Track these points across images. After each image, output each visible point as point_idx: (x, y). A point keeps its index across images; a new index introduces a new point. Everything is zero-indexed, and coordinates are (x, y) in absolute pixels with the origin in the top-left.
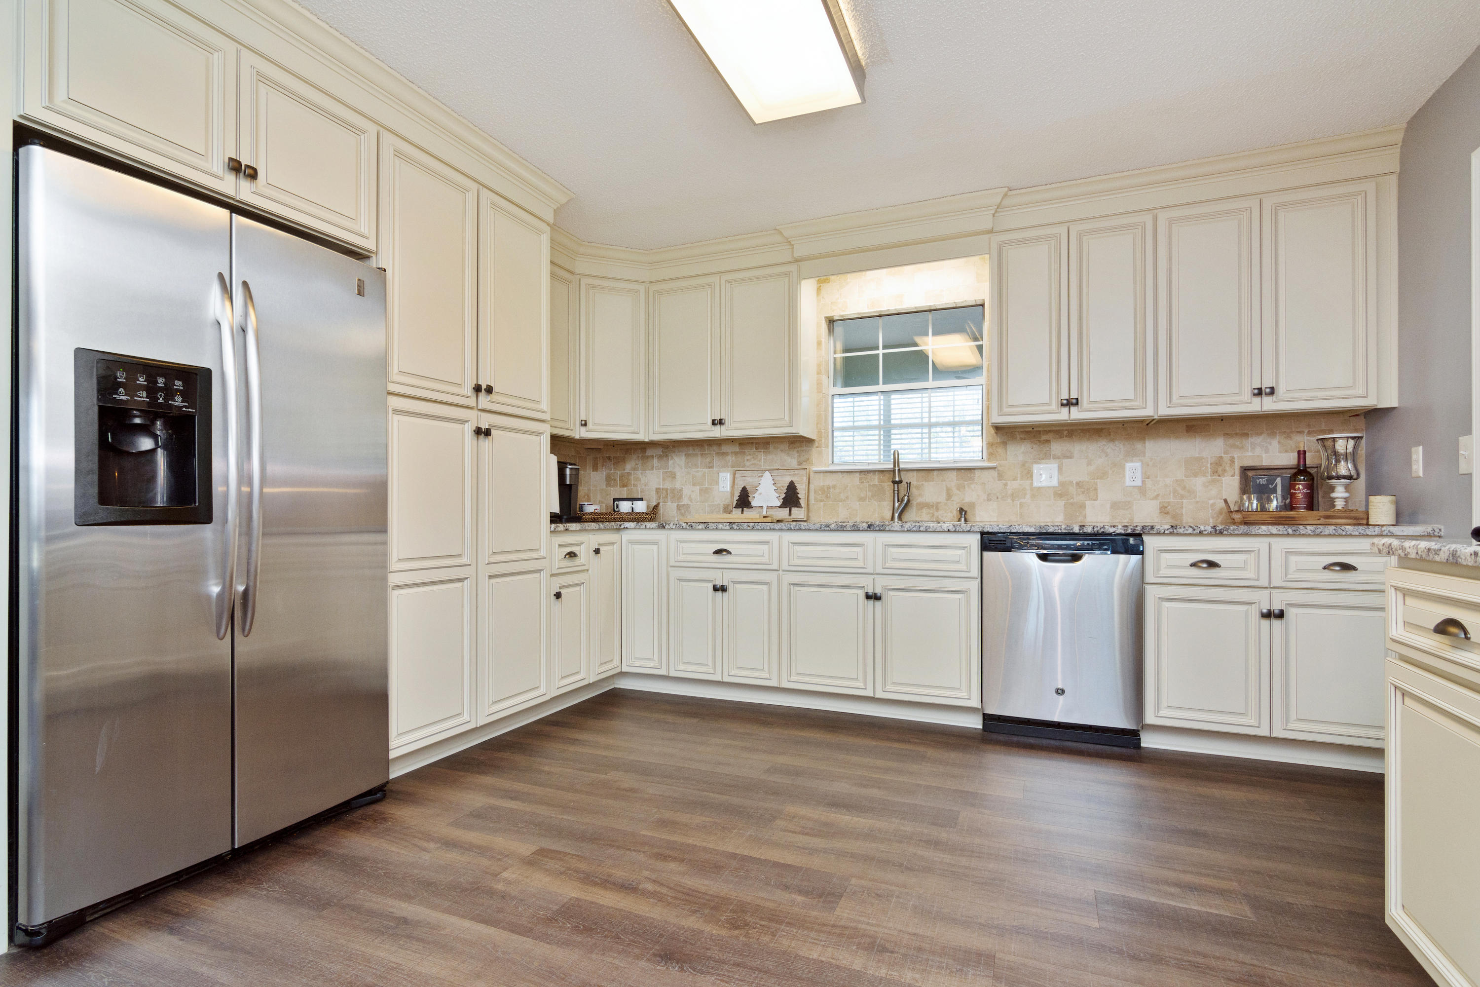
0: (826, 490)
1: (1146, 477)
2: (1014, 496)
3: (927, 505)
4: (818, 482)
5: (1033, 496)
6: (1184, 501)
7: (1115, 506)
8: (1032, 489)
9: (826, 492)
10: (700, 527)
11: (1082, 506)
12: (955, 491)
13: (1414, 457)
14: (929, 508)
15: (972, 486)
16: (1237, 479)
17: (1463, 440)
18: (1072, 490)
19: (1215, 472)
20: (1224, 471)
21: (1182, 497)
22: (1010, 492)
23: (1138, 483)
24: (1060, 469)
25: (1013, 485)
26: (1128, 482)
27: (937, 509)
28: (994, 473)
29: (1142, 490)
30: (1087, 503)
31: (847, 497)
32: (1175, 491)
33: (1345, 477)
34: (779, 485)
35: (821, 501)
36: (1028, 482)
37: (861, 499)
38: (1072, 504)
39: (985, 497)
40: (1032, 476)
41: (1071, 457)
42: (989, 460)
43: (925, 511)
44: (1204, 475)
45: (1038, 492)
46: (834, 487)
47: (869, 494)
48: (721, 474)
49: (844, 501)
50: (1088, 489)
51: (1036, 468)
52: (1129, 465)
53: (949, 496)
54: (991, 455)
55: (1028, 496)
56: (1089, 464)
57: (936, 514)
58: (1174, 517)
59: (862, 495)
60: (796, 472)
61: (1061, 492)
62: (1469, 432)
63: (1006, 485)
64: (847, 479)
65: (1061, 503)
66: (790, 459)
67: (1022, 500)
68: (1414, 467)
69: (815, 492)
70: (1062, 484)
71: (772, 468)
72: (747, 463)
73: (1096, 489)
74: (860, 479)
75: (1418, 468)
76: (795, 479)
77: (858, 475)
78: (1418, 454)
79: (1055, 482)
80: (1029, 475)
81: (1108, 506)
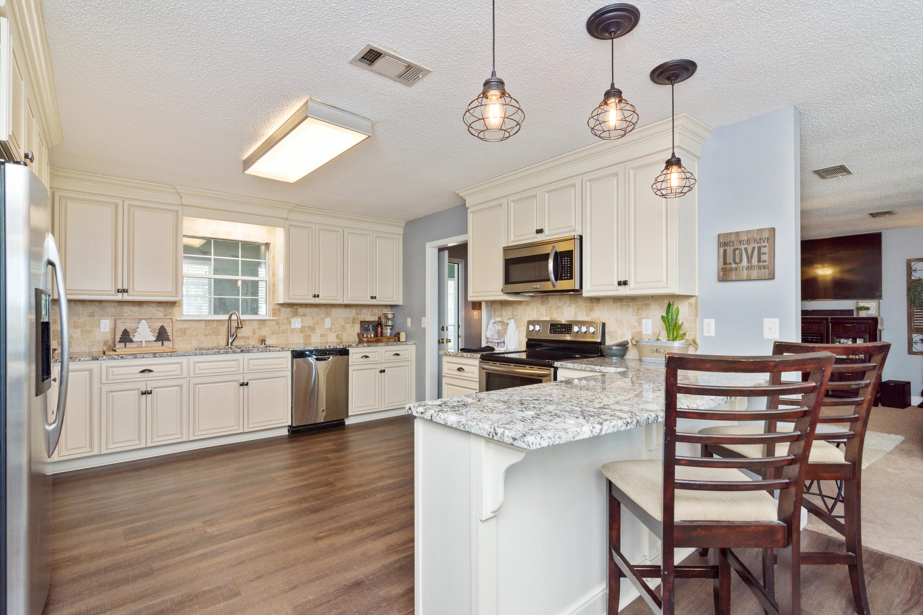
0: (183, 330)
1: (332, 324)
2: (283, 332)
3: (244, 338)
4: (178, 326)
5: (291, 332)
6: (344, 333)
7: (322, 336)
8: (291, 329)
9: (184, 331)
10: (130, 357)
11: (310, 336)
12: (257, 330)
13: (408, 321)
14: (244, 339)
15: (265, 328)
16: (359, 325)
17: (423, 318)
18: (307, 329)
19: (353, 323)
20: (356, 322)
21: (343, 332)
22: (281, 330)
23: (330, 327)
24: (302, 321)
25: (283, 328)
26: (326, 326)
27: (248, 339)
28: (275, 322)
29: (330, 329)
30: (312, 334)
31: (197, 334)
32: (341, 330)
33: (391, 326)
34: (152, 328)
35: (180, 336)
36: (289, 326)
37: (206, 335)
38: (306, 335)
39: (271, 333)
40: (291, 323)
41: (306, 316)
42: (273, 316)
43: (242, 340)
44: (350, 324)
45: (293, 330)
46: (189, 329)
47: (211, 332)
48: (102, 321)
49: (195, 336)
50: (312, 329)
51: (293, 320)
52: (326, 320)
53: (254, 333)
54: (274, 314)
55: (289, 332)
56: (313, 318)
57: (247, 341)
58: (341, 339)
59: (207, 333)
60: (164, 320)
61: (302, 330)
62: (425, 316)
63: (280, 327)
64: (197, 325)
65: (302, 335)
66: (160, 312)
67: (287, 334)
68: (408, 324)
69: (176, 331)
70: (303, 327)
71: (147, 317)
72: (125, 314)
73: (315, 329)
74: (205, 324)
75: (409, 324)
76: (164, 325)
77: (204, 322)
78: (409, 320)
79: (300, 326)
80: (290, 323)
81: (319, 336)
